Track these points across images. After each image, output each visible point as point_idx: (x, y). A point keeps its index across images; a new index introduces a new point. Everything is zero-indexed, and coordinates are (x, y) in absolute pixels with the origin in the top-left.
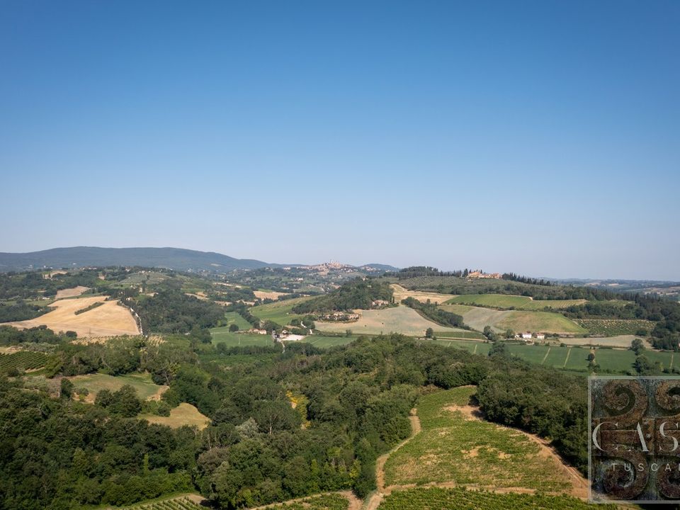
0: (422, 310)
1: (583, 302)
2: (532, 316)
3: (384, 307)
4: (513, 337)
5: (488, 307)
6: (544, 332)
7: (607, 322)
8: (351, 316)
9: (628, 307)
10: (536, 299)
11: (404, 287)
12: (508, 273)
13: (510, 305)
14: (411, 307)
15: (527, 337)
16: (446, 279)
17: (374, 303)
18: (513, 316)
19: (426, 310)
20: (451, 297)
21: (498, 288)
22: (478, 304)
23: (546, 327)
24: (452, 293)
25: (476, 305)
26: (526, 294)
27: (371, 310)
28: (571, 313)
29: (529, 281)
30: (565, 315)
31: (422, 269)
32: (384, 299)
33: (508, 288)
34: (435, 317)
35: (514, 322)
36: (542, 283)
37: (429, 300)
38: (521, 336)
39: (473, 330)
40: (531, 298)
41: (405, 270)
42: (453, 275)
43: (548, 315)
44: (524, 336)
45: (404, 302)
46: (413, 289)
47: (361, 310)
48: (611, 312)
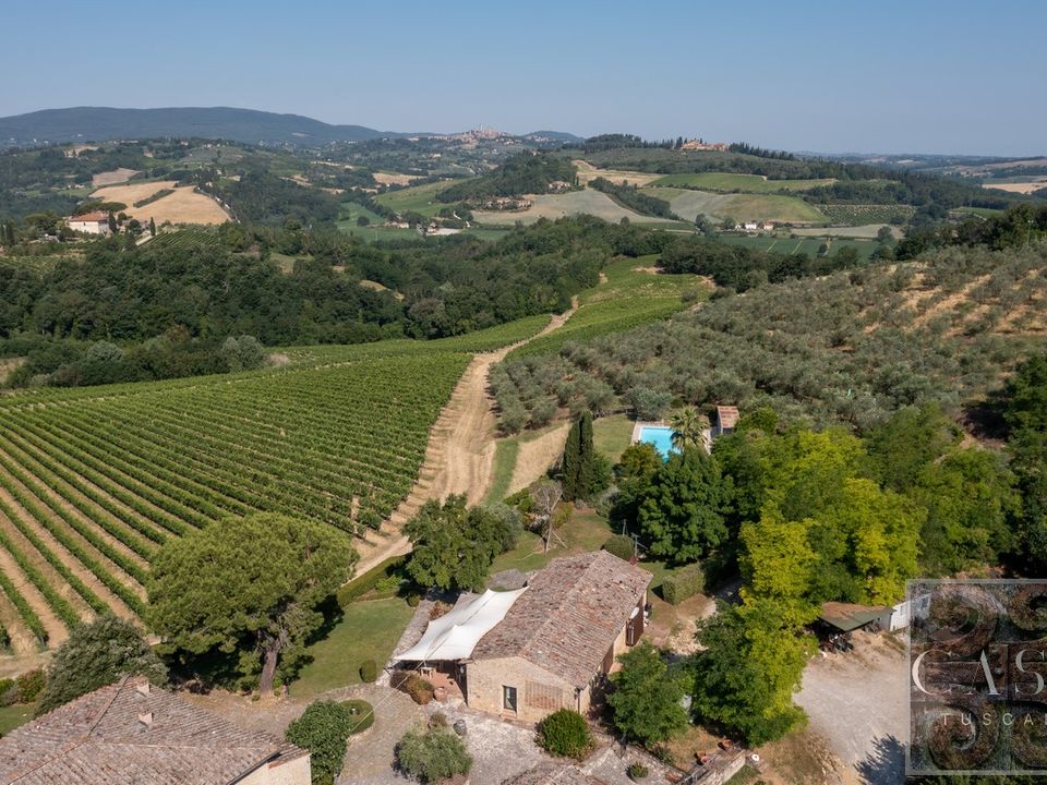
0: (616, 194)
1: (831, 182)
2: (762, 201)
3: (564, 191)
4: (733, 227)
5: (706, 190)
6: (773, 220)
7: (857, 208)
8: (521, 204)
9: (890, 188)
10: (770, 179)
11: (592, 164)
12: (738, 142)
13: (733, 188)
14: (601, 190)
15: (751, 227)
16: (652, 151)
17: (551, 186)
18: (736, 202)
19: (620, 194)
20: (657, 177)
21: (722, 164)
22: (692, 186)
23: (777, 214)
24: (658, 172)
25: (689, 188)
26: (758, 172)
27: (547, 195)
28: (813, 196)
29: (765, 154)
30: (805, 199)
31: (618, 137)
32: (565, 180)
33: (735, 164)
34: (632, 203)
35: (738, 209)
36: (783, 156)
37: (625, 182)
38: (743, 227)
39: (683, 220)
40: (765, 178)
41: (593, 140)
42: (661, 146)
43: (782, 199)
44: (747, 226)
45: (591, 184)
46: (605, 166)
47: (533, 196)
48: (866, 195)
